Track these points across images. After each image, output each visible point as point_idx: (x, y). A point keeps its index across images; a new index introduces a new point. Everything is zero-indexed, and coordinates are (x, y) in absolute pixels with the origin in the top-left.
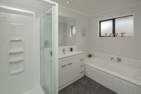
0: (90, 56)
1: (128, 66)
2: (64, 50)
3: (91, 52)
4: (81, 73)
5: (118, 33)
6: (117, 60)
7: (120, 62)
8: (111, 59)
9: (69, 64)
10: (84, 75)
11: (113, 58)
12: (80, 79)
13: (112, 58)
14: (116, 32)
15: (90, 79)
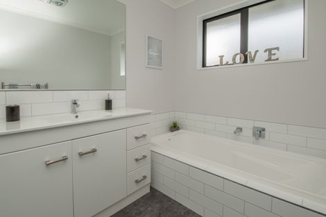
0: (175, 127)
1: (287, 150)
2: (75, 104)
3: (179, 117)
4: (137, 182)
5: (257, 51)
6: (254, 134)
7: (261, 140)
8: (235, 133)
9: (84, 152)
10: (152, 188)
11: (240, 129)
12: (135, 204)
13: (238, 128)
14: (251, 48)
15: (170, 199)
